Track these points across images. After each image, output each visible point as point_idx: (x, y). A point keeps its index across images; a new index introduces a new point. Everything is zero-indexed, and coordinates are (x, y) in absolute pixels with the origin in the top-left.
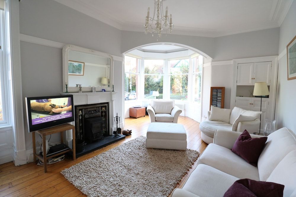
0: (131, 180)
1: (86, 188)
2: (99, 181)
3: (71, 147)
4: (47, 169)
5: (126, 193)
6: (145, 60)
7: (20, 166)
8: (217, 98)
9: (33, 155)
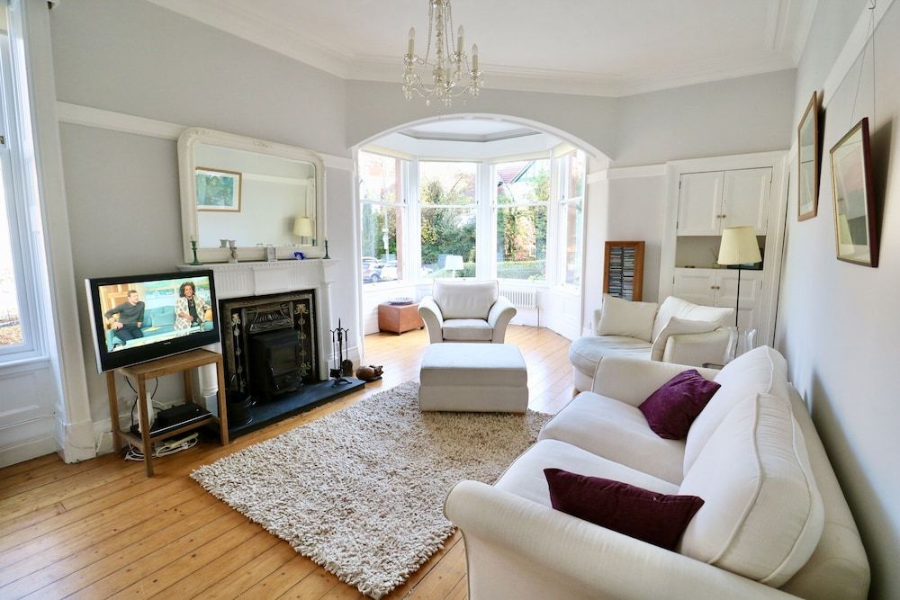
0: (375, 488)
1: (258, 508)
2: (292, 492)
3: (213, 411)
4: (154, 469)
5: (361, 515)
6: (421, 163)
7: (79, 463)
8: (621, 273)
9: (111, 434)
